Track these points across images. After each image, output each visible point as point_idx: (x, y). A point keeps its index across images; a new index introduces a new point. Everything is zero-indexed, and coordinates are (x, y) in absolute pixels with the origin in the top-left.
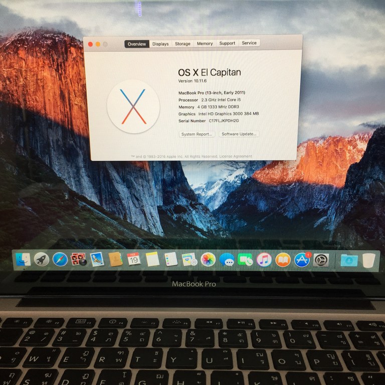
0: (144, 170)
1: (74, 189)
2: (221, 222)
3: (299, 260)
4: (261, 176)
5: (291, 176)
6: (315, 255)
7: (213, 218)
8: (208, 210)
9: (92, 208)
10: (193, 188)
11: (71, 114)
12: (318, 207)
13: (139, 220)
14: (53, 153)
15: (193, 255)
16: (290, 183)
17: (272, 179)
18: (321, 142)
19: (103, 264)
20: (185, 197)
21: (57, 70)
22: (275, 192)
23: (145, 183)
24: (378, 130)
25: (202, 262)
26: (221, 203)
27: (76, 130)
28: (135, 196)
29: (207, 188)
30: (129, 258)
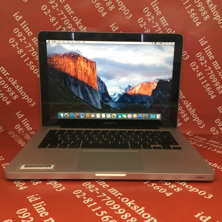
1: (77, 95)
2: (118, 105)
3: (139, 116)
4: (129, 92)
5: (137, 92)
7: (116, 104)
8: (114, 102)
9: (82, 101)
10: (110, 95)
11: (77, 74)
12: (144, 101)
13: (95, 104)
14: (72, 85)
15: (110, 114)
16: (137, 94)
17: (132, 93)
18: (145, 83)
19: (84, 117)
20: (108, 98)
21: (74, 63)
22: (132, 97)
23: (97, 94)
24: (160, 80)
25: (112, 117)
26: (118, 100)
27: (78, 79)
28: (94, 97)
29: (114, 95)
30: (91, 115)
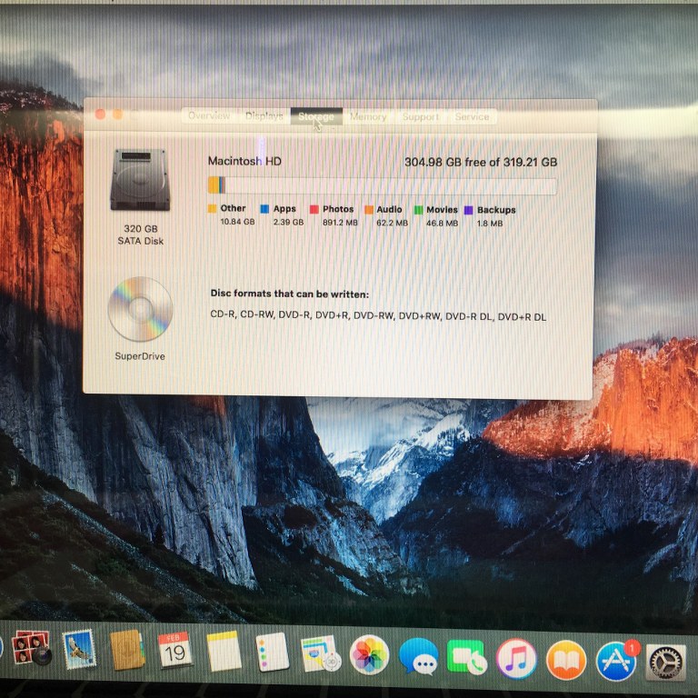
0: (213, 415)
1: (35, 461)
2: (402, 552)
3: (608, 663)
4: (505, 436)
5: (579, 436)
6: (651, 648)
7: (384, 543)
8: (372, 519)
9: (76, 511)
10: (334, 462)
11: (42, 275)
12: (653, 517)
13: (193, 542)
15: (329, 640)
16: (577, 454)
17: (532, 443)
18: (652, 352)
19: (94, 664)
20: (314, 486)
21: (17, 172)
22: (540, 477)
23: (214, 448)
25: (353, 661)
26: (404, 503)
27: (51, 311)
28: (186, 479)
29: (368, 462)
30: (163, 647)
